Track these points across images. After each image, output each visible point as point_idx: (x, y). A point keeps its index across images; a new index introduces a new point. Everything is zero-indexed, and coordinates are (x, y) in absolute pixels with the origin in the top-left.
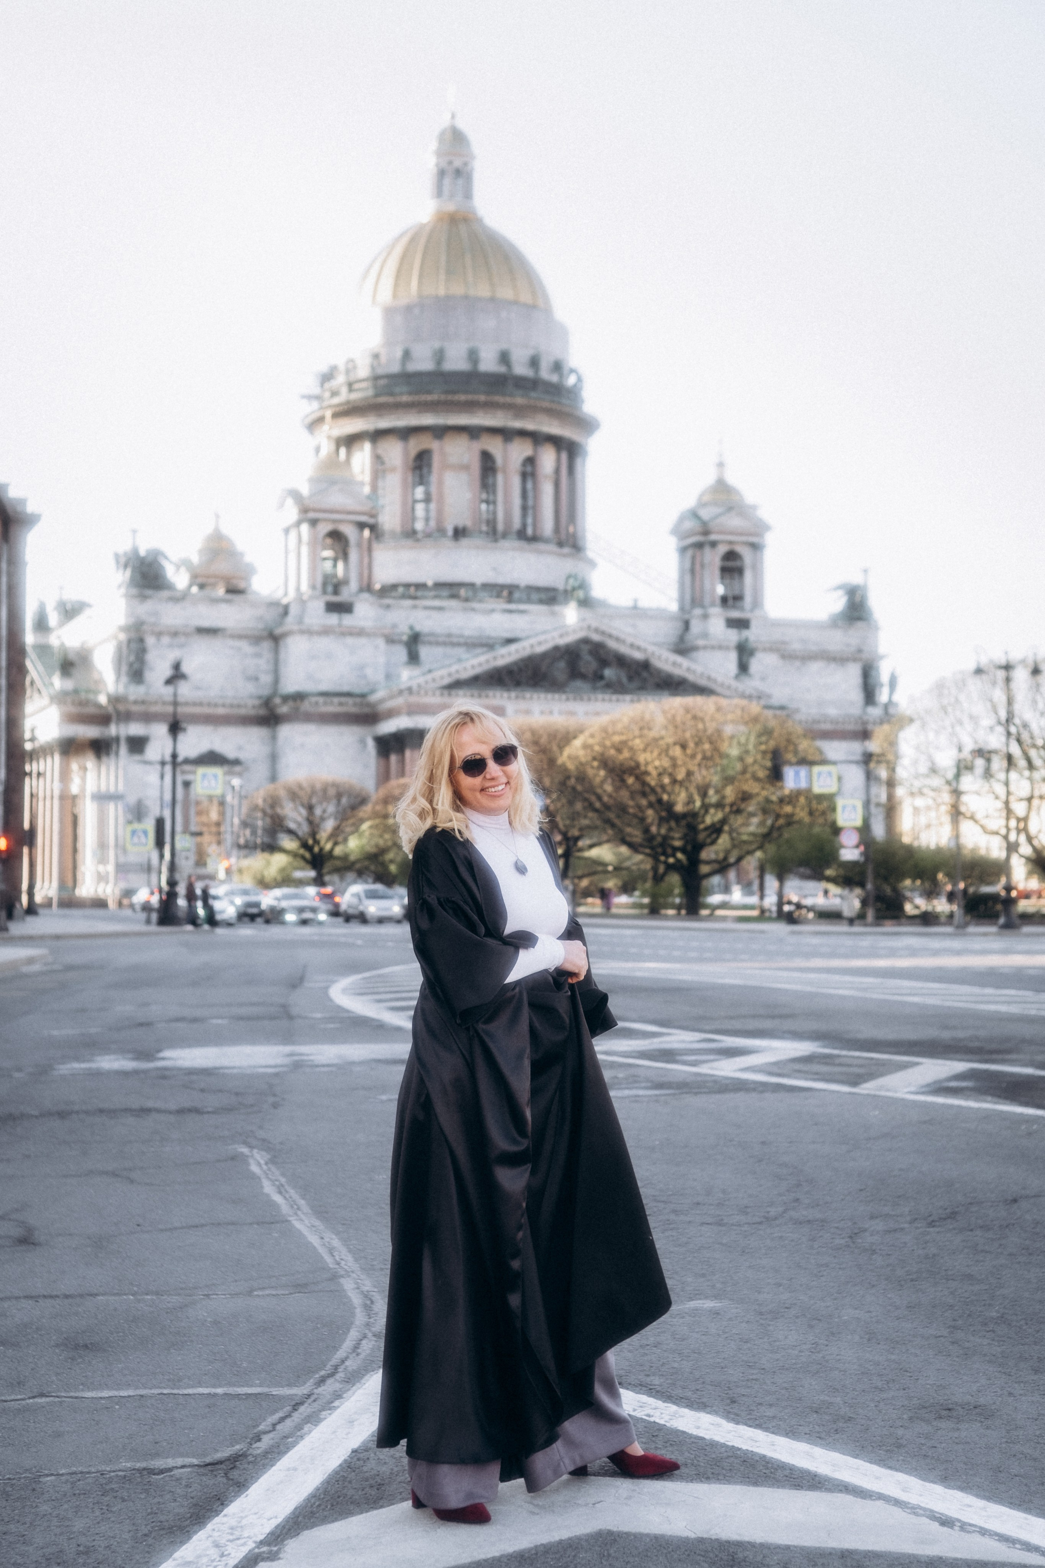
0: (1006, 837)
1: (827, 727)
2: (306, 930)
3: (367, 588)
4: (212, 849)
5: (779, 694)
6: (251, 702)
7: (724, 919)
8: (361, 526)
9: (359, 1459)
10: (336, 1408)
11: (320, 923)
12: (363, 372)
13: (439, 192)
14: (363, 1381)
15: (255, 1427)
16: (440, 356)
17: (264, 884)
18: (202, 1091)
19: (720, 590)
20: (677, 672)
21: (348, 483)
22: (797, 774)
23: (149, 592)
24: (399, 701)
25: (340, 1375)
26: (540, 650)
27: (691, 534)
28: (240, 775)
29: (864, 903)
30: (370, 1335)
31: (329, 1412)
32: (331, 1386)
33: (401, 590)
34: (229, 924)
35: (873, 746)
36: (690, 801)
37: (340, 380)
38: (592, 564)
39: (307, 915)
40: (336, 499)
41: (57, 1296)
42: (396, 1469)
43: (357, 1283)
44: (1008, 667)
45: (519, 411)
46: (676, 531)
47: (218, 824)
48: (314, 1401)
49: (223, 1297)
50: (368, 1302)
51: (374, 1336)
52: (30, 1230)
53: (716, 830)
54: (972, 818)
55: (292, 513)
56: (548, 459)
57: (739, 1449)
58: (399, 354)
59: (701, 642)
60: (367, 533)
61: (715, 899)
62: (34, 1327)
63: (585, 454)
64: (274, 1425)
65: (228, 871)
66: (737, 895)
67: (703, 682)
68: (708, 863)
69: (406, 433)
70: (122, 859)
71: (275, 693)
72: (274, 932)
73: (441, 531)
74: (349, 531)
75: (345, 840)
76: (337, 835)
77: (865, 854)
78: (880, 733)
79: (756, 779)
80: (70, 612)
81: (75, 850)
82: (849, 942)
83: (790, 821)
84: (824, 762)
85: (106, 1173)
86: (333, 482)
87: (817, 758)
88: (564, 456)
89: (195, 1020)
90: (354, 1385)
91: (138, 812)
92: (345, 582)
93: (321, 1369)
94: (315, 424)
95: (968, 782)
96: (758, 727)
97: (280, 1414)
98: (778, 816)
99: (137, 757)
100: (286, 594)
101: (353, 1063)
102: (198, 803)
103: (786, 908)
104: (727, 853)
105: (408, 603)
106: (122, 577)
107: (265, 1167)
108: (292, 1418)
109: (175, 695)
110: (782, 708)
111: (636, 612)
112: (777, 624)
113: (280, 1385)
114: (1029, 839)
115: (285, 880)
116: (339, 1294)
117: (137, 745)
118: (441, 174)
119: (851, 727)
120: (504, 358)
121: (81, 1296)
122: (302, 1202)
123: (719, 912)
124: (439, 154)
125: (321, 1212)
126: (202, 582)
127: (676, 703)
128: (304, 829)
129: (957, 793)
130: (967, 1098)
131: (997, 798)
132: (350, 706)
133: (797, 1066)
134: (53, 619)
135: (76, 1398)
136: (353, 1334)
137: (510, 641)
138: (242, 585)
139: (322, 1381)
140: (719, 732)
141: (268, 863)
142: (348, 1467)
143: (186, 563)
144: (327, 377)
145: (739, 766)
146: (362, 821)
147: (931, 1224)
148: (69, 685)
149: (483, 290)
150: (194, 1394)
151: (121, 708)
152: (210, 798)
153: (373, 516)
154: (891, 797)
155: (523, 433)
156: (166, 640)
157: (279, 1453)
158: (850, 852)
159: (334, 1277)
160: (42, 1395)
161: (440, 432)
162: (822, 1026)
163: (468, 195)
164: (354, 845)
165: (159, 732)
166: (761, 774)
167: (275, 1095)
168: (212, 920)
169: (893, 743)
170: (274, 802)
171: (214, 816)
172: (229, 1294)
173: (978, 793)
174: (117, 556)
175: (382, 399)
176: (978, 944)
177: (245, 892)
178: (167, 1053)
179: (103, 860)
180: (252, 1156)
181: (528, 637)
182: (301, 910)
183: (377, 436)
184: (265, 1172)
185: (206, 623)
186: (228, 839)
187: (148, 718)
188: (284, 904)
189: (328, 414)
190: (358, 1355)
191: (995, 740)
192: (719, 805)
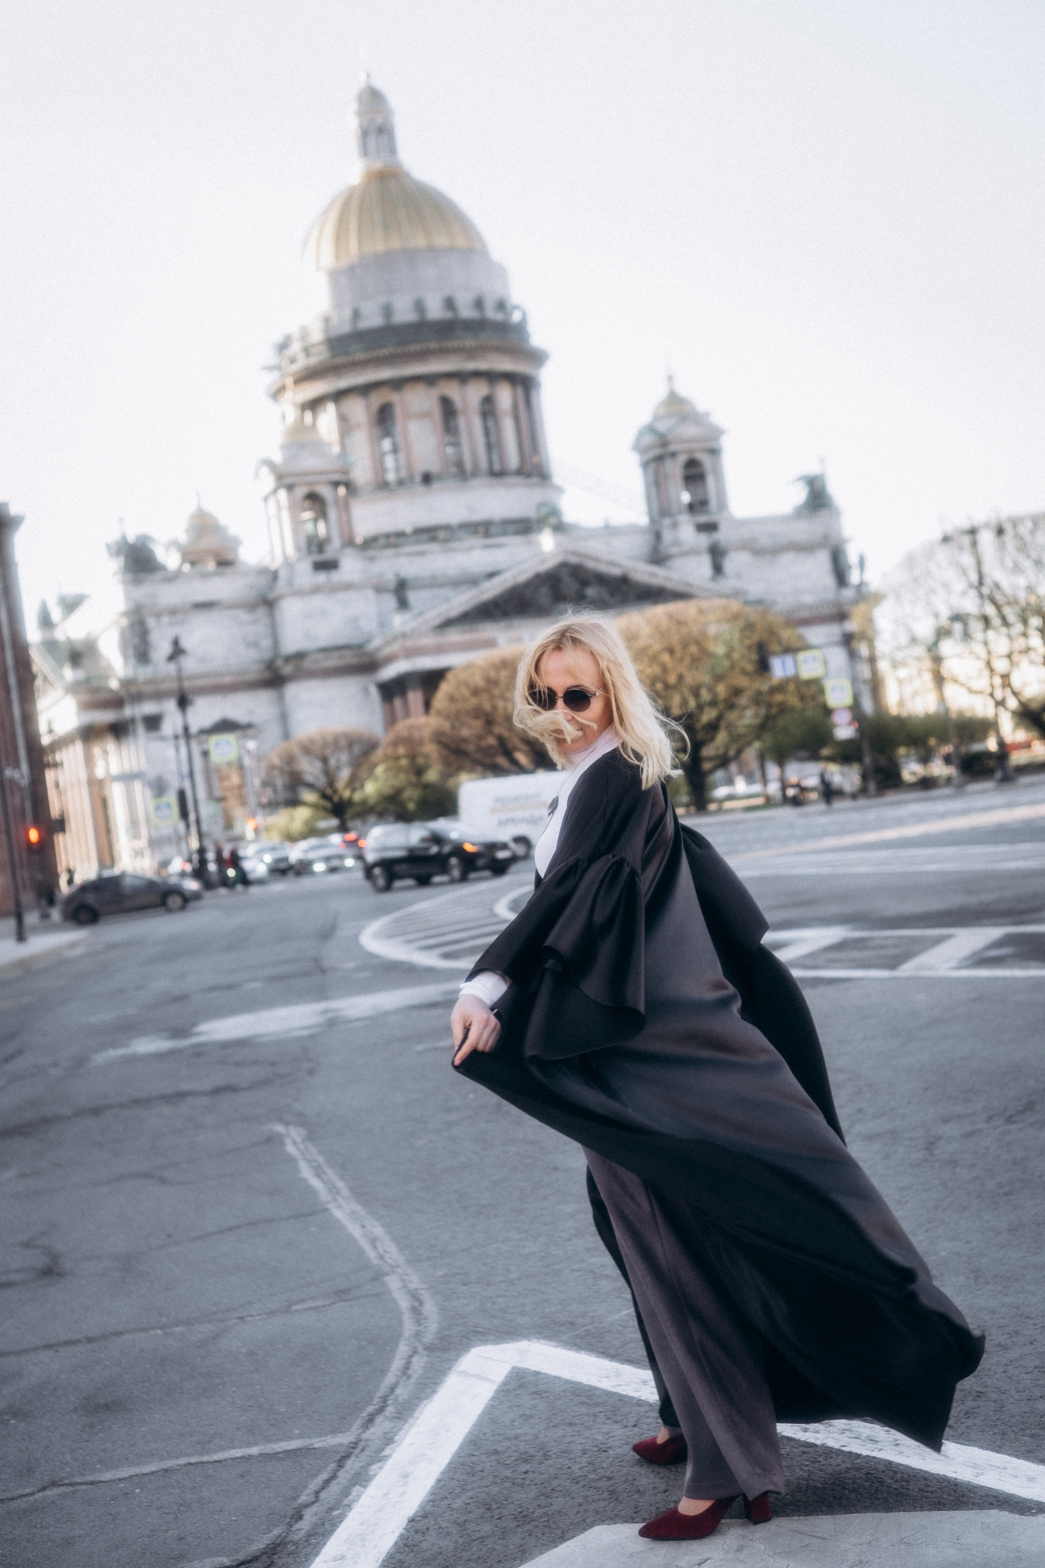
0: (992, 695)
1: (804, 614)
2: (335, 878)
3: (349, 543)
4: (238, 812)
5: (755, 589)
6: (256, 667)
7: (732, 811)
8: (336, 484)
9: (416, 1532)
10: (387, 1458)
11: (348, 870)
12: (317, 336)
13: (365, 151)
14: (416, 1415)
15: (295, 1498)
16: (388, 311)
17: (291, 838)
18: (237, 1065)
19: (686, 497)
20: (655, 582)
21: (317, 446)
22: (783, 663)
23: (143, 575)
24: (395, 647)
25: (390, 1410)
26: (522, 578)
27: (650, 448)
28: (254, 737)
29: (864, 777)
30: (420, 1348)
31: (379, 1464)
32: (381, 1426)
33: (382, 541)
34: (261, 882)
35: (852, 626)
36: (685, 702)
37: (296, 347)
38: (559, 490)
39: (335, 863)
40: (309, 462)
41: (79, 1341)
42: (461, 1541)
43: (403, 1281)
44: (973, 532)
45: (470, 353)
46: (638, 447)
47: (241, 787)
48: (363, 1450)
49: (259, 1318)
50: (416, 1304)
51: (426, 1349)
52: (55, 1257)
53: (713, 727)
54: (956, 681)
55: (268, 481)
56: (505, 396)
57: (858, 1456)
58: (348, 313)
59: (674, 550)
60: (342, 491)
61: (721, 792)
62: (51, 1387)
63: (538, 385)
64: (317, 1493)
65: (256, 830)
66: (741, 786)
67: (681, 588)
68: (709, 759)
69: (365, 390)
70: (154, 834)
71: (276, 655)
72: (305, 884)
73: (411, 477)
74: (325, 491)
75: (362, 786)
76: (354, 782)
77: (861, 731)
78: (858, 612)
79: (744, 672)
80: (71, 605)
81: (108, 831)
82: (855, 817)
83: (783, 709)
84: (807, 647)
85: (137, 1175)
86: (302, 446)
87: (799, 644)
88: (520, 391)
89: (230, 987)
90: (406, 1421)
91: (159, 788)
92: (327, 540)
93: (368, 1404)
94: (278, 393)
95: (947, 647)
96: (741, 623)
97: (324, 1476)
98: (770, 706)
99: (154, 734)
100: (273, 560)
101: (387, 1014)
102: (218, 770)
103: (791, 792)
104: (727, 747)
105: (390, 552)
106: (115, 565)
107: (301, 1146)
108: (337, 1480)
109: (179, 671)
110: (759, 602)
111: (609, 531)
112: (744, 523)
113: (322, 1433)
114: (1015, 694)
115: (311, 831)
116: (383, 1296)
117: (153, 722)
118: (365, 134)
119: (827, 611)
120: (450, 304)
121: (105, 1337)
122: (340, 1184)
123: (728, 805)
124: (360, 114)
125: (360, 1194)
126: (192, 558)
127: (659, 611)
128: (322, 781)
129: (937, 660)
130: (1011, 967)
131: (978, 658)
132: (350, 658)
133: (833, 955)
134: (56, 614)
135: (92, 1483)
136: (403, 1349)
137: (492, 575)
138: (230, 557)
139: (370, 1420)
140: (704, 634)
141: (292, 818)
142: (406, 1545)
143: (175, 543)
144: (283, 347)
145: (726, 663)
146: (375, 765)
147: (1010, 1120)
148: (80, 674)
149: (419, 241)
150: (226, 1460)
151: (133, 689)
152: (229, 764)
153: (346, 472)
154: (874, 672)
155: (477, 375)
156: (166, 619)
157: (323, 1535)
158: (844, 731)
159: (378, 1276)
160: (54, 1484)
161: (398, 384)
162: (848, 908)
163: (392, 149)
164: (371, 789)
165: (170, 706)
166: (750, 667)
167: (310, 1060)
168: (244, 879)
169: (870, 621)
170: (290, 759)
171: (235, 779)
172: (265, 1314)
173: (959, 656)
174: (108, 546)
175: (340, 360)
176: (981, 801)
177: (273, 849)
178: (203, 1027)
179: (136, 836)
180: (288, 1135)
181: (508, 569)
182: (327, 859)
183: (338, 396)
184: (302, 1154)
185: (201, 598)
186: (252, 800)
187: (159, 696)
188: (312, 855)
189: (289, 381)
190: (409, 1378)
191: (970, 605)
192: (713, 703)
